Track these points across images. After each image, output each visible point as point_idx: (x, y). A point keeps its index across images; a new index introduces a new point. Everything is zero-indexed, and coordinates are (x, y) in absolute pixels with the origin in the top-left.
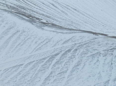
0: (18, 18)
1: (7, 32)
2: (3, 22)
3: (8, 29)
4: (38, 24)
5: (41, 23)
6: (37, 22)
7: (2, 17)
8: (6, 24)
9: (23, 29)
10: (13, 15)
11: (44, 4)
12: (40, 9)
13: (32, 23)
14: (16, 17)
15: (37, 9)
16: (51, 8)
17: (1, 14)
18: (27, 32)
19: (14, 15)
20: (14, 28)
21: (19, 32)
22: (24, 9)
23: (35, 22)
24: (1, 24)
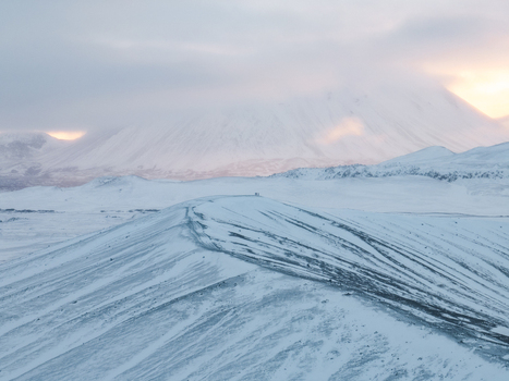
0: (394, 315)
1: (352, 376)
2: (328, 332)
3: (351, 362)
4: (485, 343)
5: (498, 338)
6: (479, 336)
7: (321, 311)
8: (343, 340)
9: (420, 363)
10: (370, 302)
11: (467, 268)
12: (455, 287)
13: (457, 338)
14: (385, 311)
15: (441, 286)
16: (500, 285)
17: (317, 300)
18: (441, 376)
19: (375, 305)
20: (378, 358)
21: (404, 377)
22: (394, 285)
23: (470, 336)
24: (321, 342)
